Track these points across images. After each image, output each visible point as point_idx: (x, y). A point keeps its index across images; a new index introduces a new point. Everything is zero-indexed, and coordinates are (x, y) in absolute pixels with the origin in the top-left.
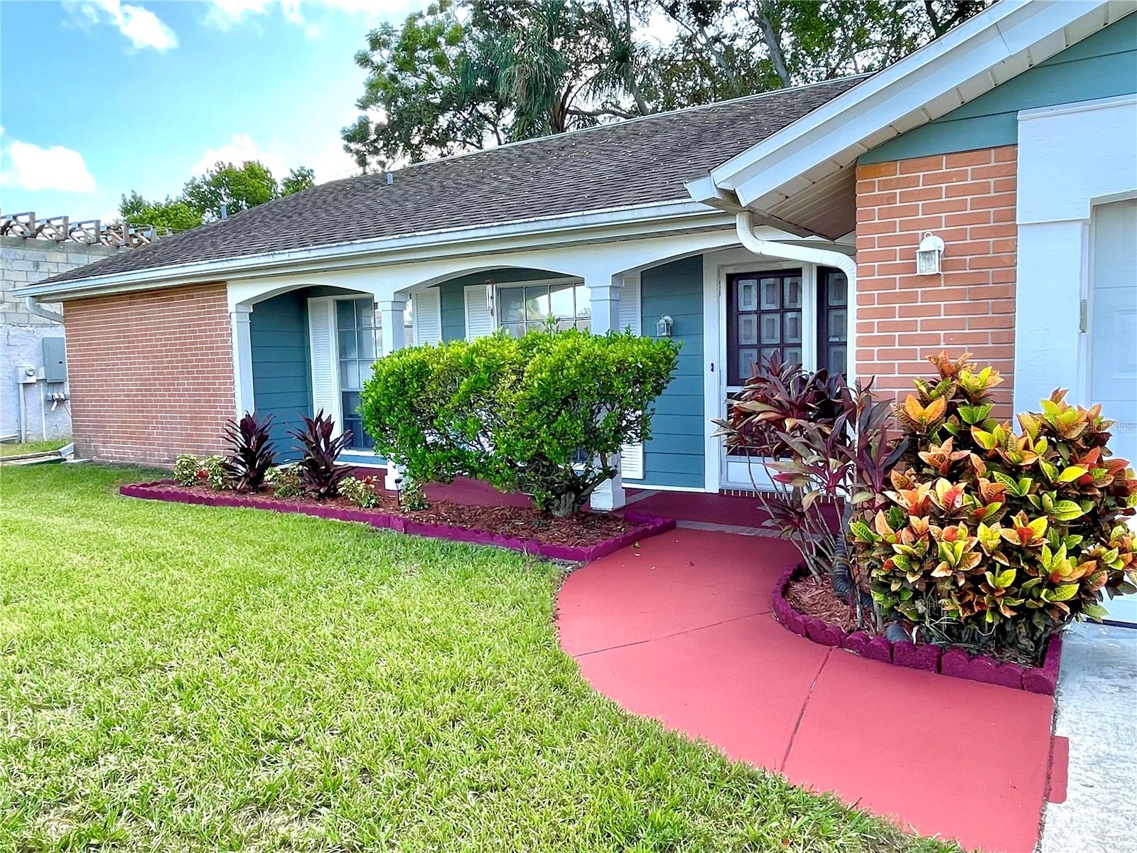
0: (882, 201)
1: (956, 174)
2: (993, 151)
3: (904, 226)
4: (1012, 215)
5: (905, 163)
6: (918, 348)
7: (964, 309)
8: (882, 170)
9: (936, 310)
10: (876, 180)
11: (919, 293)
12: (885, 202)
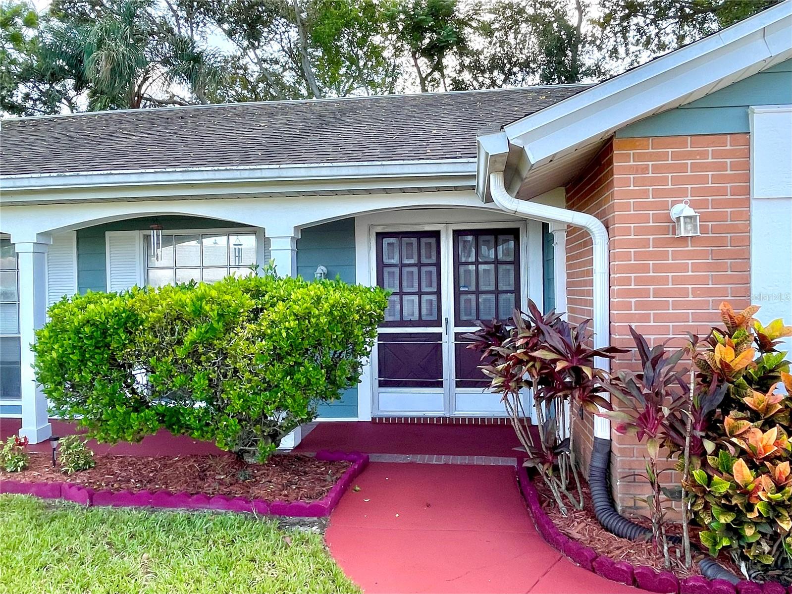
0: (637, 170)
1: (699, 153)
2: (729, 136)
3: (656, 194)
4: (747, 191)
5: (657, 140)
6: (670, 300)
7: (709, 267)
8: (637, 144)
9: (685, 268)
10: (632, 152)
11: (670, 252)
12: (640, 172)
